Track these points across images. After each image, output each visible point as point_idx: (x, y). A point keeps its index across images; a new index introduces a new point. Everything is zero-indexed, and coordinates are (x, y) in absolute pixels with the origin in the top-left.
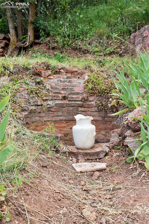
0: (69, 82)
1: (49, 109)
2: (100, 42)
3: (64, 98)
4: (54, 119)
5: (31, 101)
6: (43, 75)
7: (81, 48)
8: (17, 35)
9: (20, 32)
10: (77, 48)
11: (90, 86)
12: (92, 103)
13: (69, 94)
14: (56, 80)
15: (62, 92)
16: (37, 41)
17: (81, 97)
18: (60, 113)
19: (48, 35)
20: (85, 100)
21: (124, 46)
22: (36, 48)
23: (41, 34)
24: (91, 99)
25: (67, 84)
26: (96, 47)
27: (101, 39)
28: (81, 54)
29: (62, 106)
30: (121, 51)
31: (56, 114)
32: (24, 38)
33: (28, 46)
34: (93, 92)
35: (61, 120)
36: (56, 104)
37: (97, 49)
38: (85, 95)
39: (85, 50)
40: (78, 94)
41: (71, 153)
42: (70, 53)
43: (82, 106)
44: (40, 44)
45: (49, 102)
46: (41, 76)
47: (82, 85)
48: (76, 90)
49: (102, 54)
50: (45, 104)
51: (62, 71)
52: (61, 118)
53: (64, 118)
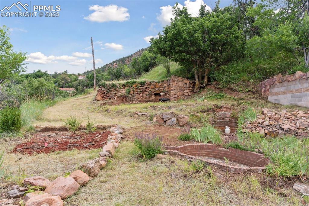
0: (225, 113)
1: (218, 123)
2: (243, 85)
3: (223, 119)
4: (220, 125)
5: (213, 120)
6: (216, 111)
7: (233, 89)
8: (199, 81)
9: (200, 79)
10: (230, 88)
11: (232, 116)
12: (233, 121)
13: (225, 118)
14: (220, 113)
15: (222, 117)
16: (209, 83)
17: (229, 119)
18: (222, 124)
19: (215, 80)
20: (230, 120)
21: (256, 87)
22: (209, 87)
23: (211, 81)
24: (232, 120)
25: (224, 114)
26: (241, 87)
27: (244, 83)
28: (232, 92)
29: (222, 121)
30: (254, 90)
31: (220, 124)
32: (202, 82)
33: (205, 86)
34: (233, 118)
35: (222, 126)
36: (220, 121)
37: (241, 89)
38: (230, 118)
39: (235, 90)
40: (228, 118)
41: (224, 135)
42: (227, 91)
43: (229, 122)
44: (211, 85)
45: (218, 120)
46: (215, 112)
47: (230, 115)
48: (227, 116)
49: (244, 91)
50: (217, 121)
51: (222, 107)
52: (222, 125)
53: (223, 125)
